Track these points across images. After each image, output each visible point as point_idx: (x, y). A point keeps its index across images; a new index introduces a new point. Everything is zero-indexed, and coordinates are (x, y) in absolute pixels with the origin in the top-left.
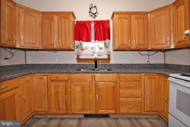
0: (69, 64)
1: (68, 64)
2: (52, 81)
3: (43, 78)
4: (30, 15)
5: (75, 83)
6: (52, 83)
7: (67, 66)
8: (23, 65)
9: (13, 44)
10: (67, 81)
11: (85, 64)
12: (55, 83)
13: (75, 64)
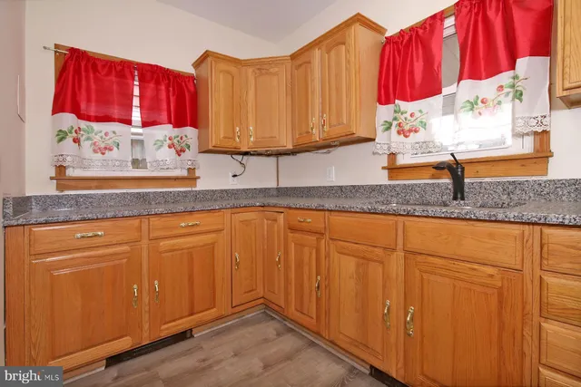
0: (363, 186)
1: (360, 187)
2: (293, 229)
3: (275, 220)
4: (267, 73)
5: (340, 242)
6: (292, 235)
7: (357, 191)
8: (269, 189)
9: (234, 145)
10: (322, 234)
11: (413, 185)
12: (297, 235)
13: (380, 186)
